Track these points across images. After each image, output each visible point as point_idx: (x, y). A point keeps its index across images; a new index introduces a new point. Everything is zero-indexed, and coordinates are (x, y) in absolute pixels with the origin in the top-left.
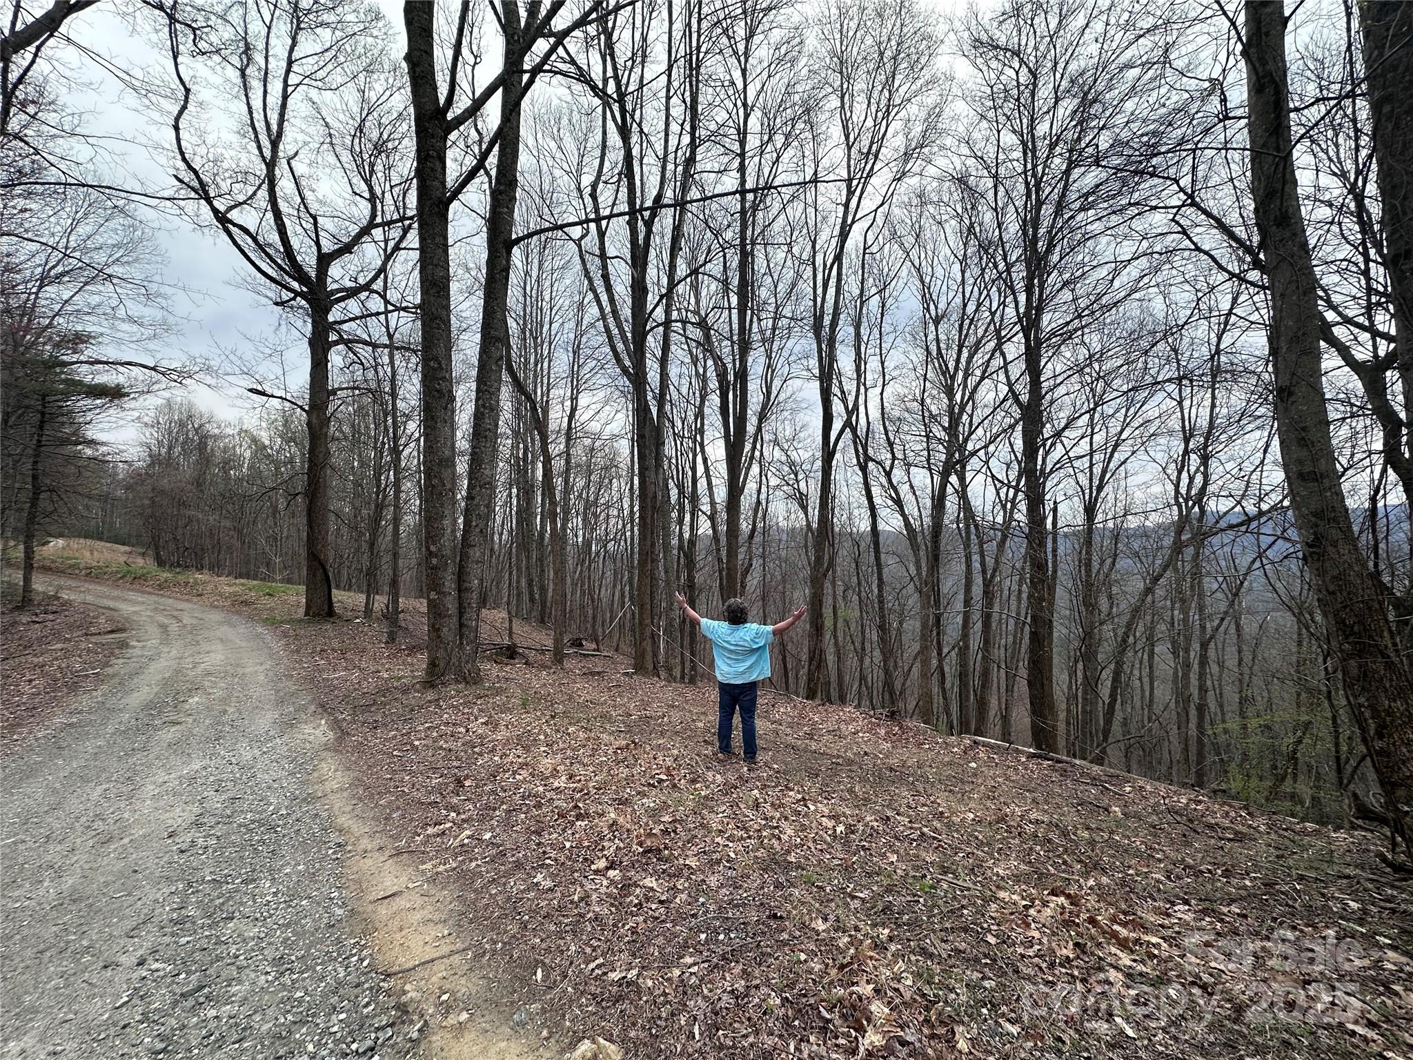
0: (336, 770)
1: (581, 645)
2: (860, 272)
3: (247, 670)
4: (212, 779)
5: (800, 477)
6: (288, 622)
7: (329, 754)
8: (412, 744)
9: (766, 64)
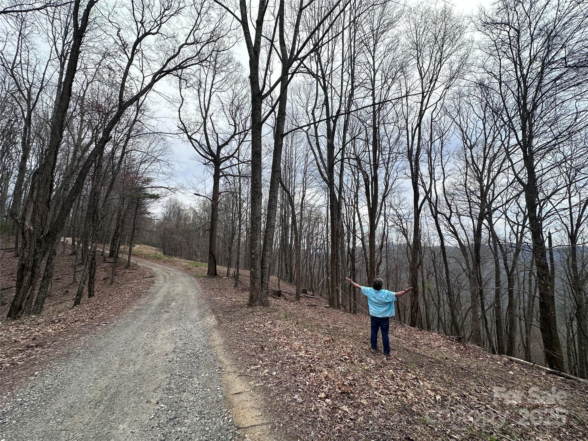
0: (218, 337)
1: (306, 293)
2: (430, 130)
3: (189, 294)
4: (179, 334)
5: (403, 221)
6: (202, 277)
7: (216, 330)
8: (244, 329)
9: (383, 53)
